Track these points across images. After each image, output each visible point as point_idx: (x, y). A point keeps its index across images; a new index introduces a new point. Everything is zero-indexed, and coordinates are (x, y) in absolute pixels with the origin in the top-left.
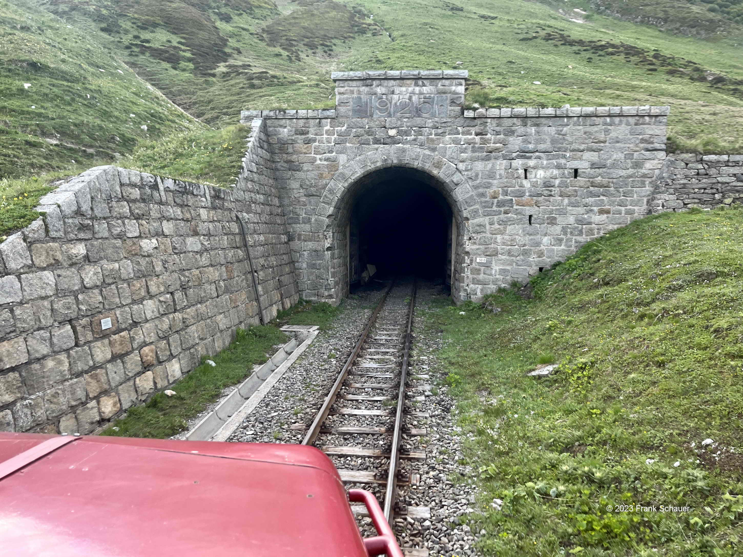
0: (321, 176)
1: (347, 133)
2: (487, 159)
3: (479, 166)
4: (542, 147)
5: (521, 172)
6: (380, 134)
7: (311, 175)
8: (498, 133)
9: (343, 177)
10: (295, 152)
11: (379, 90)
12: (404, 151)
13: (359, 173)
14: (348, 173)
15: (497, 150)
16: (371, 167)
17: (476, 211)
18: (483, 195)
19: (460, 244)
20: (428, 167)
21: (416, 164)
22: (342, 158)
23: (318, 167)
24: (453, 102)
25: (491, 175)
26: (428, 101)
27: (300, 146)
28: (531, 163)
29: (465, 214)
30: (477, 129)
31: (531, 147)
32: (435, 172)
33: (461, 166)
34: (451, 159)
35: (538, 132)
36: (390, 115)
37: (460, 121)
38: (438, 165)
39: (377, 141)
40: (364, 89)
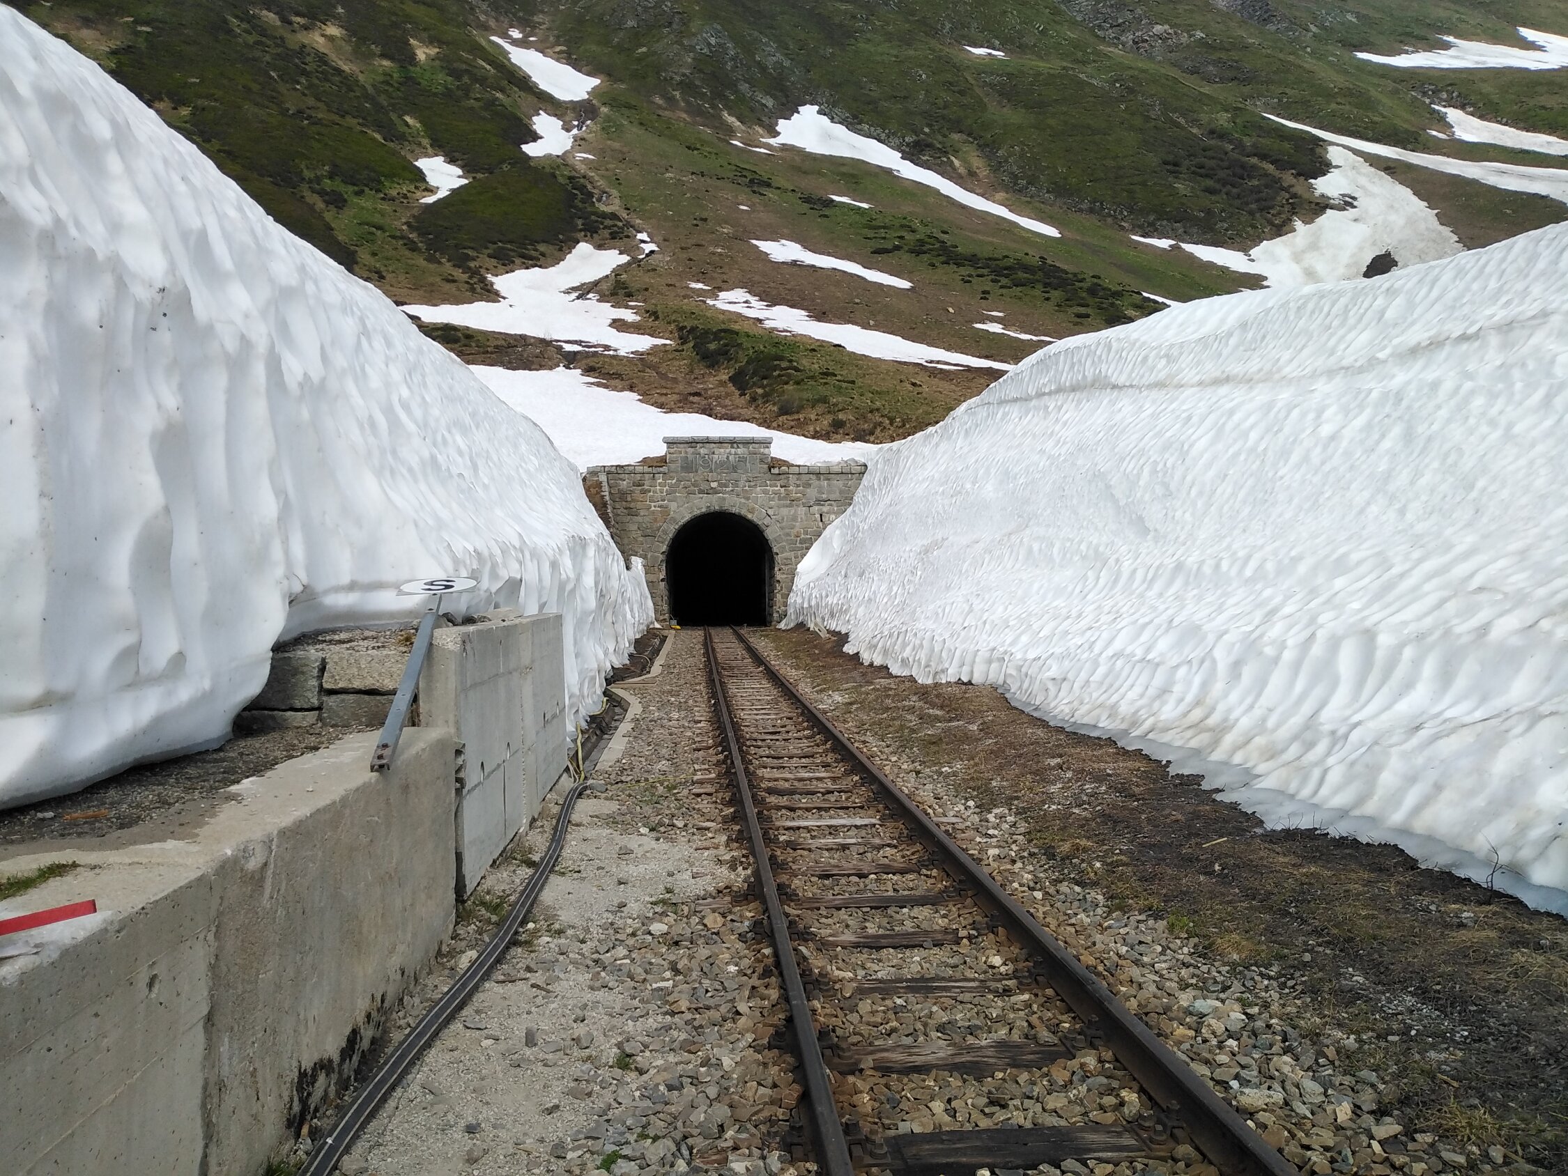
0: (655, 520)
1: (677, 485)
2: (790, 506)
3: (785, 511)
4: (832, 497)
5: (818, 516)
6: (704, 486)
7: (647, 519)
8: (798, 486)
9: (674, 520)
10: (633, 500)
11: (702, 451)
12: (724, 499)
13: (687, 517)
14: (678, 517)
15: (798, 499)
16: (697, 512)
17: (784, 547)
18: (788, 535)
19: (772, 576)
20: (744, 512)
21: (734, 510)
22: (673, 506)
23: (653, 512)
24: (762, 461)
25: (794, 519)
26: (742, 460)
27: (637, 494)
28: (825, 509)
29: (775, 550)
30: (782, 482)
31: (824, 496)
32: (750, 516)
33: (770, 512)
34: (762, 506)
35: (829, 485)
36: (711, 471)
37: (768, 475)
38: (752, 511)
39: (701, 492)
40: (690, 450)
